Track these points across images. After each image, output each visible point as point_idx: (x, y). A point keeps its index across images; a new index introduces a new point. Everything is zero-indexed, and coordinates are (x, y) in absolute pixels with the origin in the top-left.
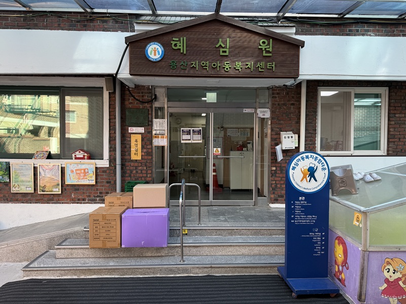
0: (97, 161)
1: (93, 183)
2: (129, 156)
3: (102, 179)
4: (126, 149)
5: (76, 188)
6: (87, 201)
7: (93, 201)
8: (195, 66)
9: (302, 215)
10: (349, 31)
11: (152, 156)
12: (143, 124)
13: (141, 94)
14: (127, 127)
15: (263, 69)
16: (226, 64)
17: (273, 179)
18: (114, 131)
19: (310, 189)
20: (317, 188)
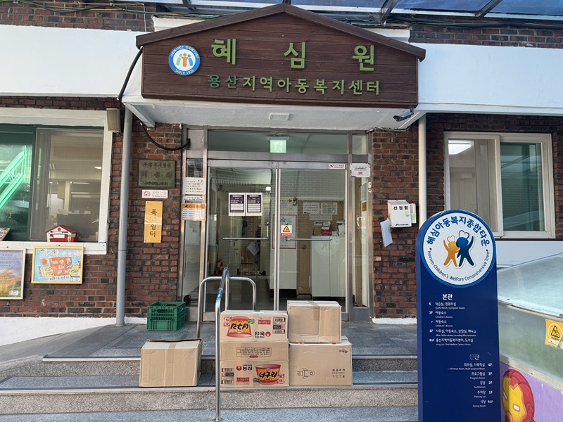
0: (87, 245)
1: (80, 281)
2: (140, 238)
3: (94, 274)
4: (136, 226)
5: (49, 289)
6: (66, 313)
7: (77, 312)
8: (250, 85)
9: (448, 328)
10: (493, 39)
11: (179, 236)
12: (166, 184)
13: (165, 137)
14: (139, 189)
15: (361, 91)
16: (301, 82)
17: (377, 277)
18: (118, 196)
19: (462, 279)
20: (473, 276)
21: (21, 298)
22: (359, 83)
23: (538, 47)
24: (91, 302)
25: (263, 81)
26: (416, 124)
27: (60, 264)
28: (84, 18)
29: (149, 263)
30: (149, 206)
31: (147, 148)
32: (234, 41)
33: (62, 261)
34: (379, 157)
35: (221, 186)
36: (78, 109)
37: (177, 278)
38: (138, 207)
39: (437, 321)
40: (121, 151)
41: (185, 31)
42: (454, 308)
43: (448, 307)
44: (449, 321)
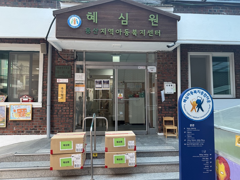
0: (34, 103)
1: (30, 119)
2: (56, 100)
3: (37, 116)
4: (54, 95)
5: (17, 123)
6: (25, 133)
7: (30, 133)
8: (104, 32)
9: (192, 139)
10: (209, 11)
11: (74, 99)
12: (68, 76)
13: (66, 56)
14: (56, 79)
15: (152, 35)
16: (126, 31)
17: (160, 115)
18: (46, 82)
19: (199, 118)
20: (203, 116)
21: (5, 127)
22: (152, 31)
23: (229, 14)
24: (36, 128)
25: (110, 30)
26: (176, 48)
27: (21, 112)
28: (29, 3)
29: (60, 111)
30: (60, 86)
31: (59, 60)
32: (96, 13)
33: (22, 110)
34: (160, 63)
35: (91, 76)
36: (28, 43)
37: (73, 117)
38: (55, 87)
39: (187, 136)
40: (47, 62)
41: (75, 9)
42: (195, 130)
43: (192, 130)
44: (193, 136)
